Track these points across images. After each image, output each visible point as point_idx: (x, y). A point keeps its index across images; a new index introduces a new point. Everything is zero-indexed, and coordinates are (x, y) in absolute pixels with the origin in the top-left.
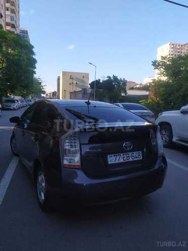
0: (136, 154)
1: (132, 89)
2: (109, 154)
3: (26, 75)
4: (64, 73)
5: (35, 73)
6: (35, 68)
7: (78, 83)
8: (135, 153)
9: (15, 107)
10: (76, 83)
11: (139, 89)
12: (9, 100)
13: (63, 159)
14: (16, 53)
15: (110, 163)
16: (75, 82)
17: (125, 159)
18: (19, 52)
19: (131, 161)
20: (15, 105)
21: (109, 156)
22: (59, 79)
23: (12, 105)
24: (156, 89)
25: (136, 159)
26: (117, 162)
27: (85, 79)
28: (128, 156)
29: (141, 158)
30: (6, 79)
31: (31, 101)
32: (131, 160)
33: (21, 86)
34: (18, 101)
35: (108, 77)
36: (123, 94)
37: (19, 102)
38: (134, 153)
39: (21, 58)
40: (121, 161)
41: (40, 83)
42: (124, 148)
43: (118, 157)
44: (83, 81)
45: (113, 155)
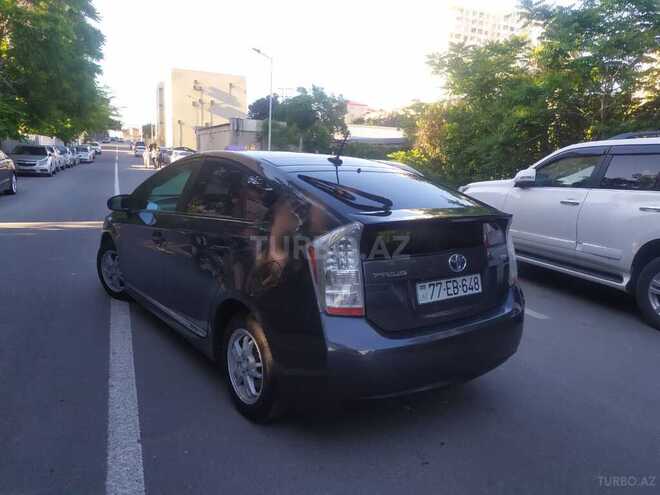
0: (470, 280)
1: (359, 121)
2: (420, 281)
3: (74, 76)
4: (177, 75)
5: (100, 72)
6: (100, 56)
7: (217, 101)
8: (468, 278)
9: (47, 166)
10: (212, 102)
11: (377, 122)
12: (24, 147)
13: (323, 294)
14: (43, 12)
15: (422, 301)
16: (207, 99)
17: (450, 291)
18: (52, 9)
19: (461, 297)
20: (47, 163)
21: (418, 286)
22: (161, 90)
23: (38, 162)
24: (433, 126)
25: (470, 292)
26: (435, 299)
27: (234, 93)
28: (455, 284)
29: (480, 290)
30: (14, 85)
31: (86, 150)
32: (461, 293)
33: (60, 107)
34: (52, 151)
35: (299, 89)
36: (338, 136)
37: (56, 153)
38: (466, 278)
39: (60, 28)
40: (444, 296)
41: (108, 101)
42: (451, 268)
43: (437, 289)
44: (230, 99)
45: (427, 284)
